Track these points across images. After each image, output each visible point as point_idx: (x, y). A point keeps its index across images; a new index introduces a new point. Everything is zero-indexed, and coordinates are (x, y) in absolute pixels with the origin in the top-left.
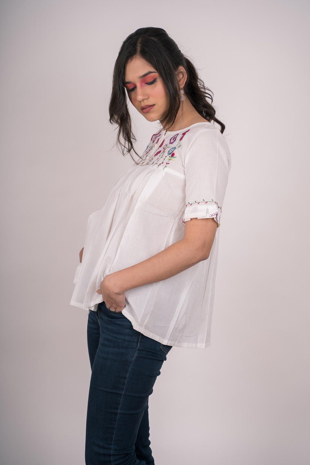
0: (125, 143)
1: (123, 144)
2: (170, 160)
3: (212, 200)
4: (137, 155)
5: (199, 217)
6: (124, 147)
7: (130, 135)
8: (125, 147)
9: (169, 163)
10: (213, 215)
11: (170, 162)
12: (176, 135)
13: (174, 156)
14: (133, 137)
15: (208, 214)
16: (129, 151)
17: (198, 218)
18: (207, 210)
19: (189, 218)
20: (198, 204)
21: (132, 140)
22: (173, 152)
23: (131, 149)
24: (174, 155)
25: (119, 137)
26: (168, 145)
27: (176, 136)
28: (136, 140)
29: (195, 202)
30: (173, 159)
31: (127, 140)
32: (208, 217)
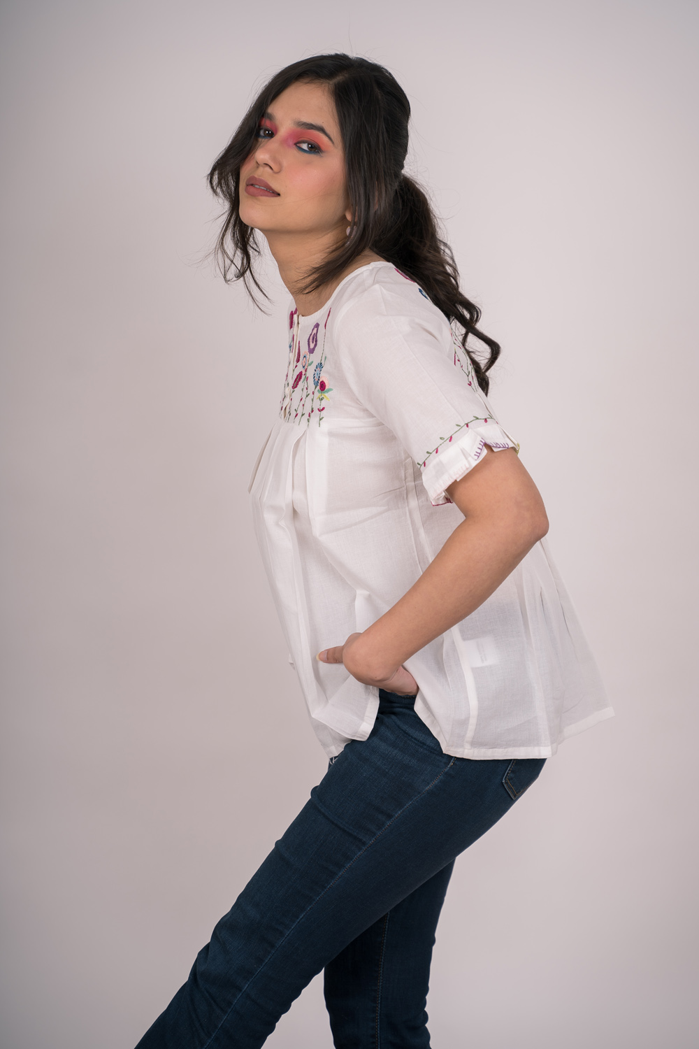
0: (234, 256)
1: (231, 255)
2: (322, 399)
3: (457, 425)
4: (257, 288)
5: (458, 476)
6: (229, 262)
7: (248, 239)
8: (232, 261)
9: (323, 409)
10: (479, 451)
11: (324, 404)
12: (316, 329)
13: (327, 388)
14: (255, 246)
15: (470, 459)
16: (241, 274)
17: (458, 480)
18: (463, 452)
19: (441, 493)
20: (437, 452)
21: (251, 252)
22: (321, 380)
23: (246, 271)
24: (325, 386)
25: (224, 235)
26: (308, 356)
27: (315, 331)
28: (259, 252)
29: (428, 452)
30: (326, 395)
31: (241, 249)
32: (474, 463)
